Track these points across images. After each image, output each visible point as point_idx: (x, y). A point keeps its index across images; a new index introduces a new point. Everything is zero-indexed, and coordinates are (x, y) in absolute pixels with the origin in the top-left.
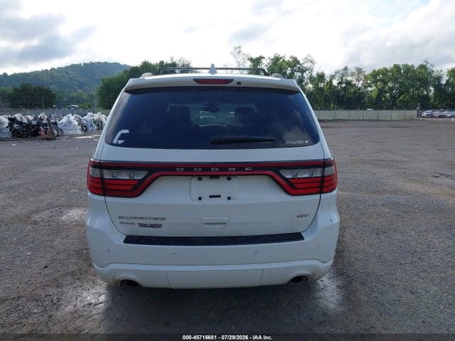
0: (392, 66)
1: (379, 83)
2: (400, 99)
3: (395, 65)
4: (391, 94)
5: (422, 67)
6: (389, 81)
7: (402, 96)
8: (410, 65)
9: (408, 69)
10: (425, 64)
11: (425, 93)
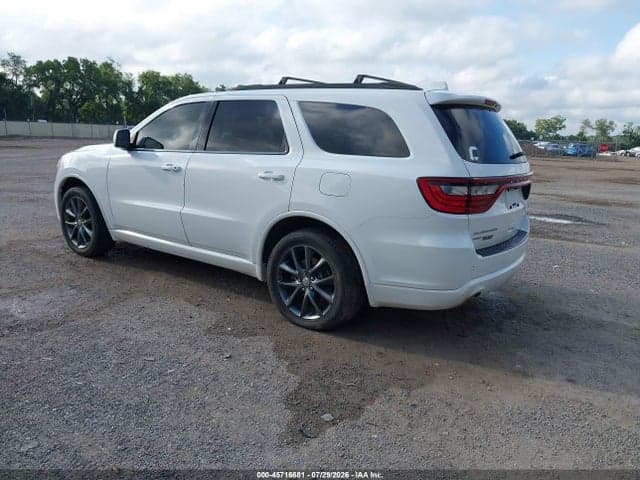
0: (66, 59)
1: (50, 82)
2: (83, 108)
3: (70, 58)
4: (70, 101)
5: (107, 66)
6: (65, 81)
7: (86, 105)
8: (92, 60)
9: (90, 66)
10: (109, 62)
11: (115, 102)
